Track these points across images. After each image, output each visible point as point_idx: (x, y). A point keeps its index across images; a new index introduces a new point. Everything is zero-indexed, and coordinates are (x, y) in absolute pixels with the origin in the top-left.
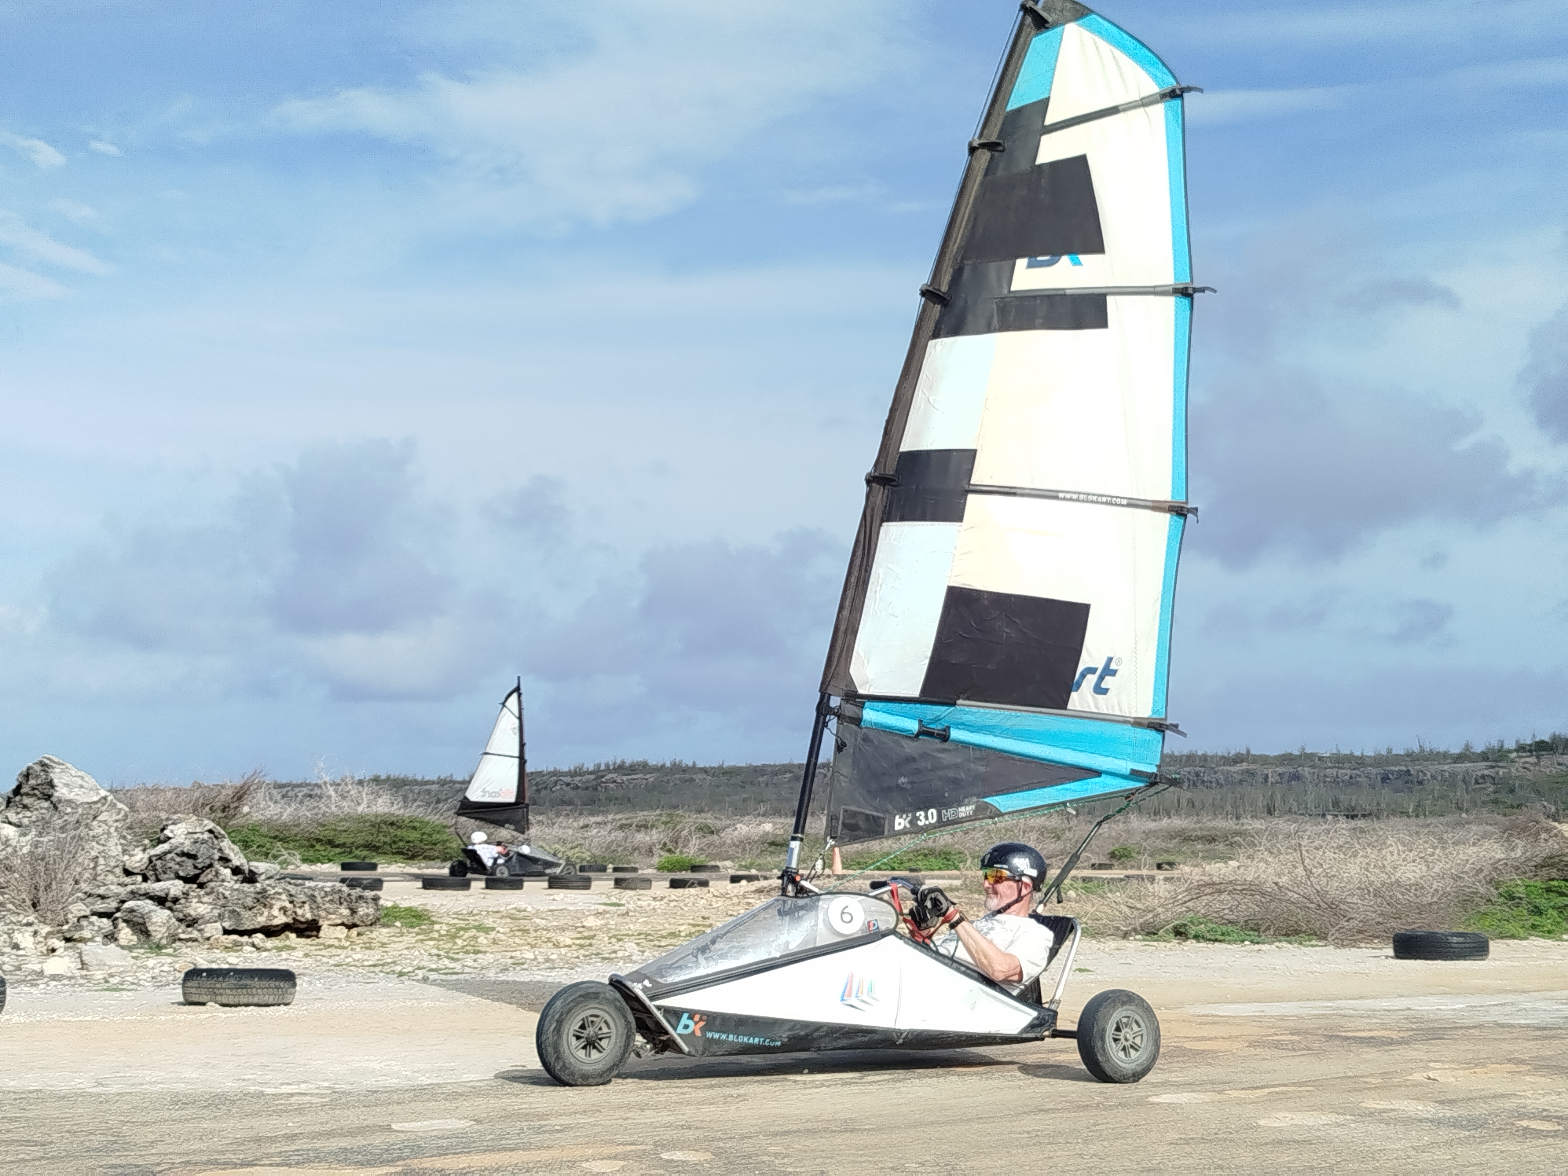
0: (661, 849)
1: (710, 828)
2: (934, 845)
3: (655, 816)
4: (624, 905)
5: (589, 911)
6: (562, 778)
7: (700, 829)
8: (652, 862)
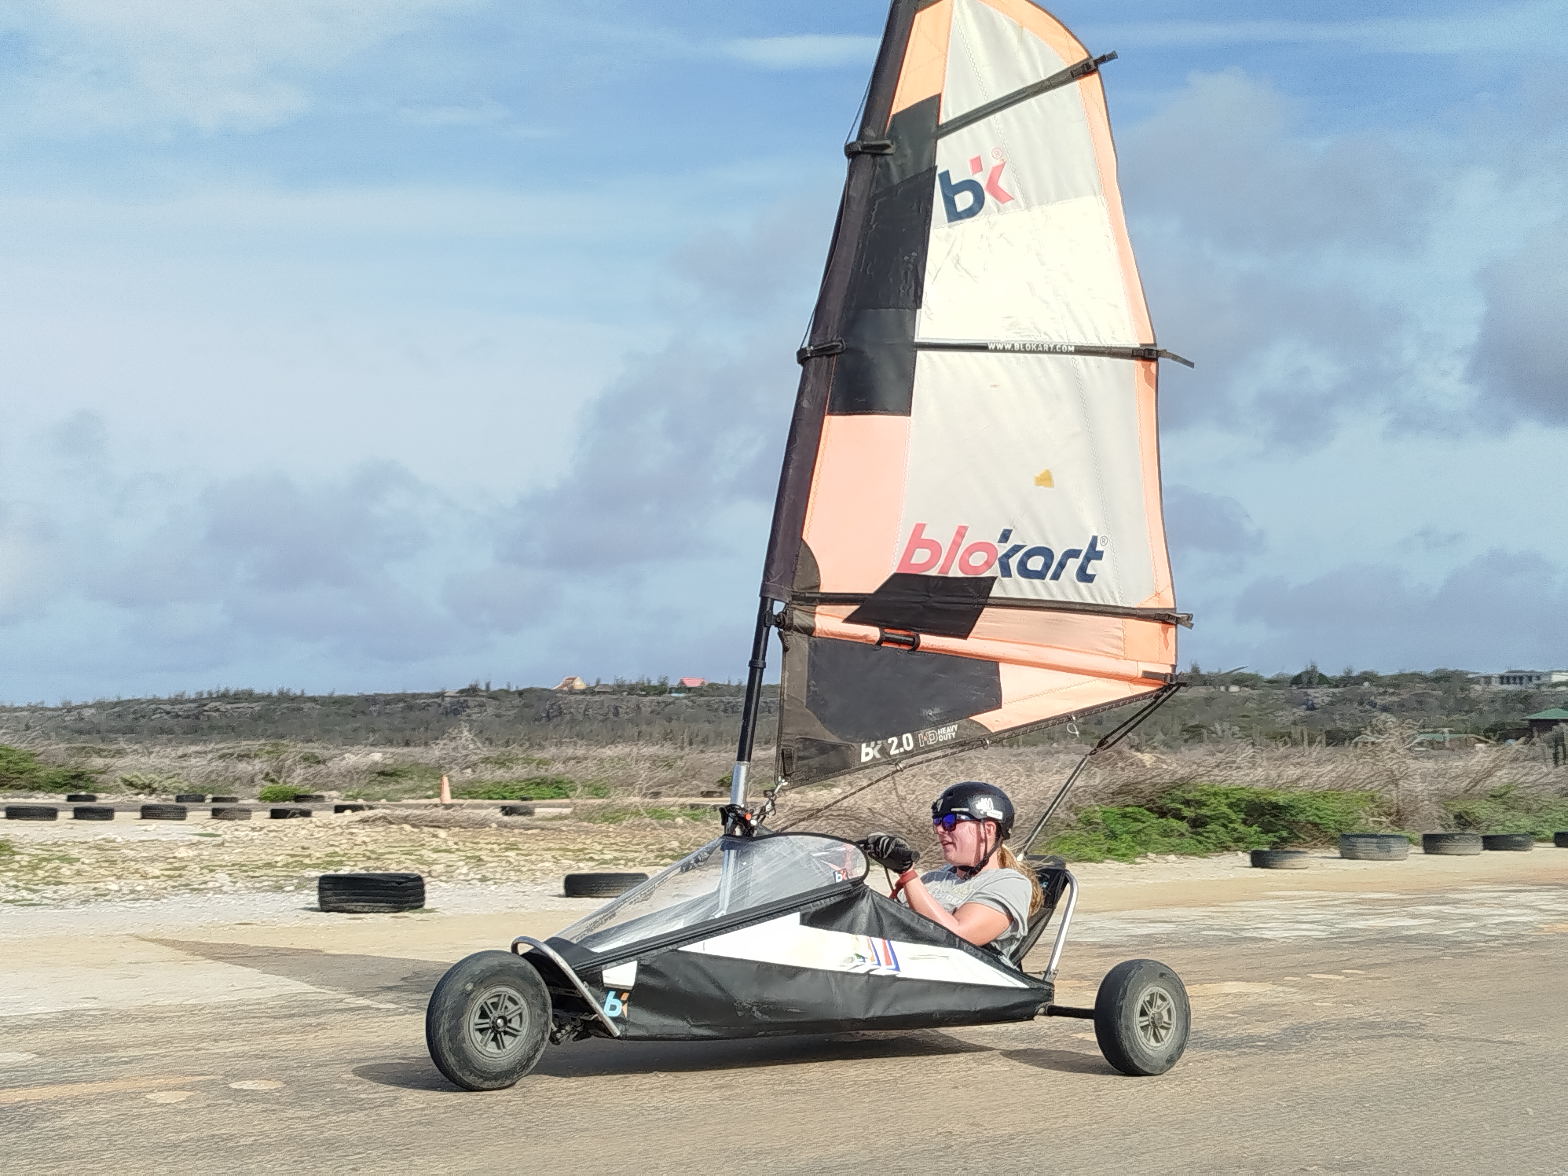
0: (264, 779)
1: (317, 757)
2: (546, 774)
3: (260, 745)
4: (219, 836)
5: (182, 841)
6: (162, 706)
7: (305, 759)
8: (254, 792)
